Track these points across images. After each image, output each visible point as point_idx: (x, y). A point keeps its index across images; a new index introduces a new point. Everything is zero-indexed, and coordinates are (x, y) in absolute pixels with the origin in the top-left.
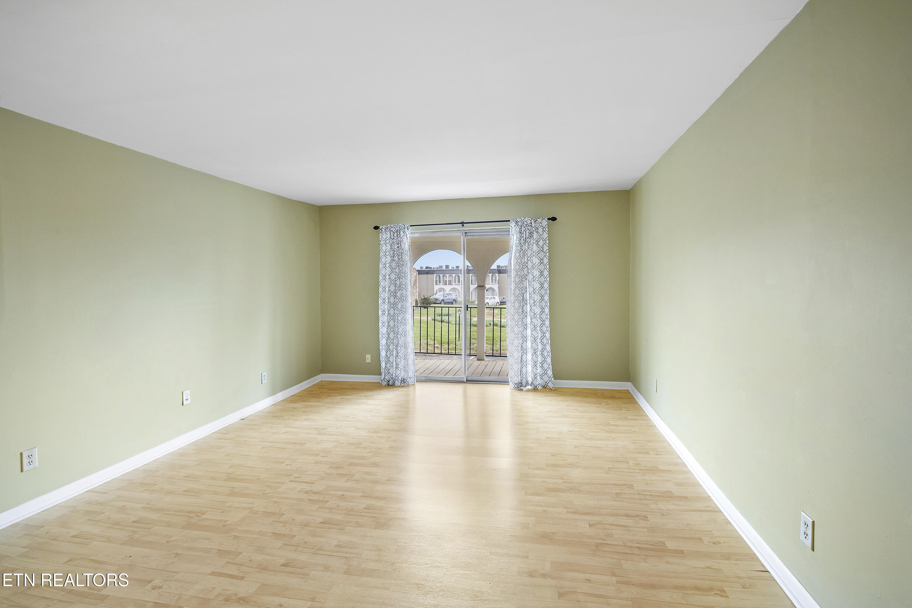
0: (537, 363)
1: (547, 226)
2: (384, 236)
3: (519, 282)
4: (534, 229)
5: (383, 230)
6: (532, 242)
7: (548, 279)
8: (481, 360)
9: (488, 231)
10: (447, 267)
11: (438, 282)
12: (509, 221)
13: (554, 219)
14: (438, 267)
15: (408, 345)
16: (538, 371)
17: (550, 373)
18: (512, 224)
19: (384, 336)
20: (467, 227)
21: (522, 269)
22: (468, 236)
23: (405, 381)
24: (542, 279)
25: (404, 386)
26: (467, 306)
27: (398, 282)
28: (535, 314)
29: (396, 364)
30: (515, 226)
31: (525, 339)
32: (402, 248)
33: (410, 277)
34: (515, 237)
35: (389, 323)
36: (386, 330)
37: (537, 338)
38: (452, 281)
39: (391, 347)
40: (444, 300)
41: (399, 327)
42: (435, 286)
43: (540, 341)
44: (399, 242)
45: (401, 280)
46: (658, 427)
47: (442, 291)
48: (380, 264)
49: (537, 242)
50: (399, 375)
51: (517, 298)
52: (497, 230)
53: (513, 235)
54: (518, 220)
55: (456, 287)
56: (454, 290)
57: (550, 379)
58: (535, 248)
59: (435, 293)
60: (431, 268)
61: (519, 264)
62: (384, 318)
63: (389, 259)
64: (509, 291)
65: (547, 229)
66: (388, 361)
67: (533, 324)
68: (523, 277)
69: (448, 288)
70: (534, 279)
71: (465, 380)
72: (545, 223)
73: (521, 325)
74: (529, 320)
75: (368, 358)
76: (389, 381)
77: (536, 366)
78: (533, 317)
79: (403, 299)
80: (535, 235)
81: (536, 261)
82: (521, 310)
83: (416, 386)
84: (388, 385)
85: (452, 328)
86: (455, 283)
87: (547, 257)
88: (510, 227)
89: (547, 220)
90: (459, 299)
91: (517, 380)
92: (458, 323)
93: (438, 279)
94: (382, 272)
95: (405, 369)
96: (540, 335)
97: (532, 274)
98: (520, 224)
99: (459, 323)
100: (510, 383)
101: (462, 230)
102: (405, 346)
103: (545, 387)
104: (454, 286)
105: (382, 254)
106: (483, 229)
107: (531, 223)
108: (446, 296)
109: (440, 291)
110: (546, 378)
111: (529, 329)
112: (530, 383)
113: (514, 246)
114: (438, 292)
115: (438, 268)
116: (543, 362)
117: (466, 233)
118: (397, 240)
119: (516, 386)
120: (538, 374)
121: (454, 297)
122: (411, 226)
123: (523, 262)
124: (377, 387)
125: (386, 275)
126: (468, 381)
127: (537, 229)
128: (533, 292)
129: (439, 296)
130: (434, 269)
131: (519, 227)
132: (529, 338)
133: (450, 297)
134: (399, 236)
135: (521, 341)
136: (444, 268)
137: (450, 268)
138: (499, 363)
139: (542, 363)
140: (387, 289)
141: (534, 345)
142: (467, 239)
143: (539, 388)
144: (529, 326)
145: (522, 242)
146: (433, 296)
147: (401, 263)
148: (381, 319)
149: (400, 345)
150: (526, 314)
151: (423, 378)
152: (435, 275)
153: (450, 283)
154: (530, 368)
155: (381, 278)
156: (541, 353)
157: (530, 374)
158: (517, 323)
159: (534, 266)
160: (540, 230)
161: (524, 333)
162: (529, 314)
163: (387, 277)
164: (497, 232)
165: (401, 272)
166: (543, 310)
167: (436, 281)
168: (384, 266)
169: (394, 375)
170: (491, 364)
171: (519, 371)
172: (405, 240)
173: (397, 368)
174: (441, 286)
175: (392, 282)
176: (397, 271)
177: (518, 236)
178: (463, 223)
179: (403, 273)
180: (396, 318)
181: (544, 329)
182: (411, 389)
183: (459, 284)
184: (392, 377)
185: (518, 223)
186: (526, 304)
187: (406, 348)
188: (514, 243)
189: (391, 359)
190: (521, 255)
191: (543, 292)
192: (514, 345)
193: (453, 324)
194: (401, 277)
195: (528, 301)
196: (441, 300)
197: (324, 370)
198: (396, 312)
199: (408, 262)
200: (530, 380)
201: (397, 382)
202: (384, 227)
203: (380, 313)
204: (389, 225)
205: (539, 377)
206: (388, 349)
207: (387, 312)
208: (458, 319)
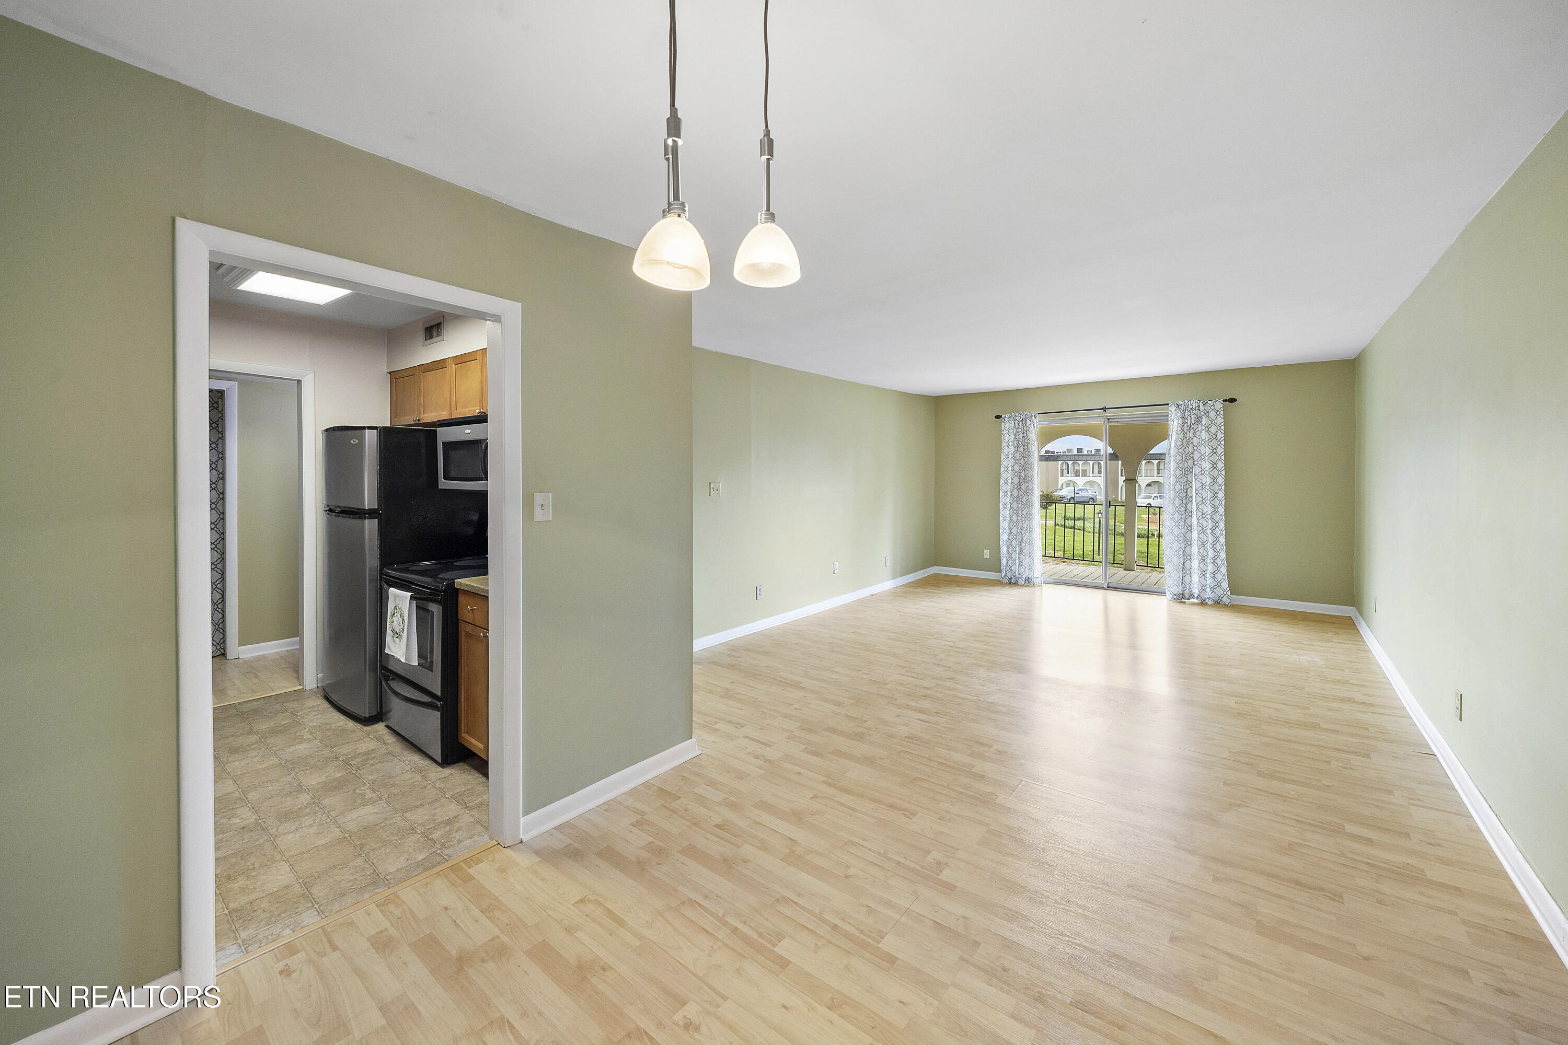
0: (1205, 572)
1: (1222, 409)
2: (1007, 425)
3: (1181, 476)
4: (1202, 413)
5: (1006, 419)
6: (1200, 429)
7: (1223, 472)
8: (1130, 570)
9: (1138, 416)
10: (1080, 450)
11: (1065, 472)
12: (1168, 404)
13: (1233, 400)
14: (1066, 450)
15: (1033, 542)
16: (1208, 582)
17: (1225, 585)
18: (1172, 408)
19: (1005, 531)
20: (1109, 413)
21: (1186, 460)
22: (1111, 422)
23: (1030, 580)
24: (1215, 473)
25: (1028, 586)
26: (1110, 502)
27: (1023, 474)
28: (1203, 514)
29: (1020, 562)
30: (1176, 410)
31: (1189, 543)
32: (1028, 438)
33: (1037, 469)
34: (1176, 423)
35: (1011, 517)
36: (1007, 525)
37: (1206, 543)
38: (1088, 471)
39: (1014, 543)
40: (1075, 498)
41: (1023, 522)
42: (1060, 478)
43: (1211, 546)
44: (1025, 432)
45: (1027, 472)
46: (1374, 653)
47: (1072, 485)
48: (1002, 454)
49: (1208, 427)
50: (1024, 573)
51: (1177, 495)
52: (1151, 415)
53: (1173, 421)
54: (1180, 403)
55: (1094, 479)
56: (1090, 485)
57: (1225, 593)
58: (1204, 435)
59: (1059, 488)
60: (1053, 452)
61: (1180, 454)
62: (1005, 512)
63: (1012, 449)
64: (1167, 487)
65: (1222, 413)
66: (1010, 557)
67: (1201, 525)
68: (1186, 469)
69: (1081, 481)
70: (1203, 472)
71: (1106, 586)
72: (1219, 405)
73: (1183, 527)
74: (1194, 520)
75: (987, 554)
76: (1011, 579)
77: (1204, 575)
78: (1201, 517)
79: (1028, 492)
80: (1204, 421)
81: (1206, 450)
82: (1183, 509)
83: (1044, 589)
84: (1010, 583)
85: (1088, 537)
86: (1093, 473)
87: (1222, 446)
88: (1169, 412)
89: (1222, 402)
90: (1100, 497)
91: (1177, 590)
92: (1097, 530)
93: (1065, 467)
94: (1005, 463)
95: (1030, 567)
96: (1211, 539)
97: (1200, 466)
98: (1182, 408)
99: (1099, 530)
100: (1168, 594)
101: (1103, 416)
102: (1030, 542)
103: (1219, 602)
104: (1091, 479)
105: (1004, 444)
106: (1132, 415)
107: (1199, 406)
108: (1078, 492)
109: (1068, 484)
110: (1219, 592)
111: (1196, 531)
112: (1196, 596)
113: (1174, 434)
114: (1064, 487)
115: (1064, 452)
116: (1216, 572)
117: (1109, 419)
118: (1022, 430)
119: (1175, 597)
120: (1208, 586)
121: (1090, 494)
122: (1039, 414)
123: (1187, 452)
124: (998, 583)
125: (1009, 466)
126: (1109, 588)
127: (1208, 412)
128: (1201, 488)
129: (1067, 492)
130: (1059, 454)
131: (1181, 411)
132: (1196, 542)
133: (1084, 494)
134: (1024, 425)
135: (1182, 545)
136: (1075, 452)
137: (1085, 452)
138: (1156, 575)
139: (1214, 574)
140: (1010, 481)
141: (1201, 550)
142: (1110, 426)
143: (1209, 603)
144: (1195, 528)
145: (1186, 428)
146: (1056, 492)
147: (1027, 453)
148: (1001, 512)
149: (1024, 541)
150: (1190, 514)
151: (1052, 581)
152: (1060, 463)
153: (1085, 474)
154: (1196, 578)
155: (1002, 469)
156: (1212, 561)
157: (1196, 586)
158: (1177, 524)
159: (1203, 457)
160: (1212, 414)
161: (1188, 535)
162: (1195, 513)
163: (1010, 469)
164: (1151, 417)
165: (1027, 463)
166: (1216, 510)
167: (1062, 471)
168: (1007, 456)
169: (1017, 573)
170: (1141, 576)
171: (1181, 580)
172: (1032, 428)
173: (1020, 565)
174: (1070, 477)
175: (1016, 474)
176: (1022, 462)
177: (1180, 421)
178: (1104, 409)
179: (1029, 465)
180: (1020, 512)
181: (1218, 532)
182: (1037, 589)
183: (1100, 475)
184: (1014, 574)
185: (1180, 407)
186: (1191, 501)
187: (1031, 544)
188: (1175, 429)
189: (1013, 556)
190: (1184, 443)
191: (1216, 488)
192: (1173, 549)
193: (1089, 532)
194: (1027, 469)
195: (1194, 499)
196: (1069, 498)
197: (936, 563)
198: (1020, 506)
199: (1035, 452)
200: (1196, 592)
201: (1020, 580)
202: (1007, 416)
203: (1001, 506)
204: (1013, 414)
205: (1208, 590)
206: (1010, 545)
207: (1009, 506)
208: (1097, 526)
